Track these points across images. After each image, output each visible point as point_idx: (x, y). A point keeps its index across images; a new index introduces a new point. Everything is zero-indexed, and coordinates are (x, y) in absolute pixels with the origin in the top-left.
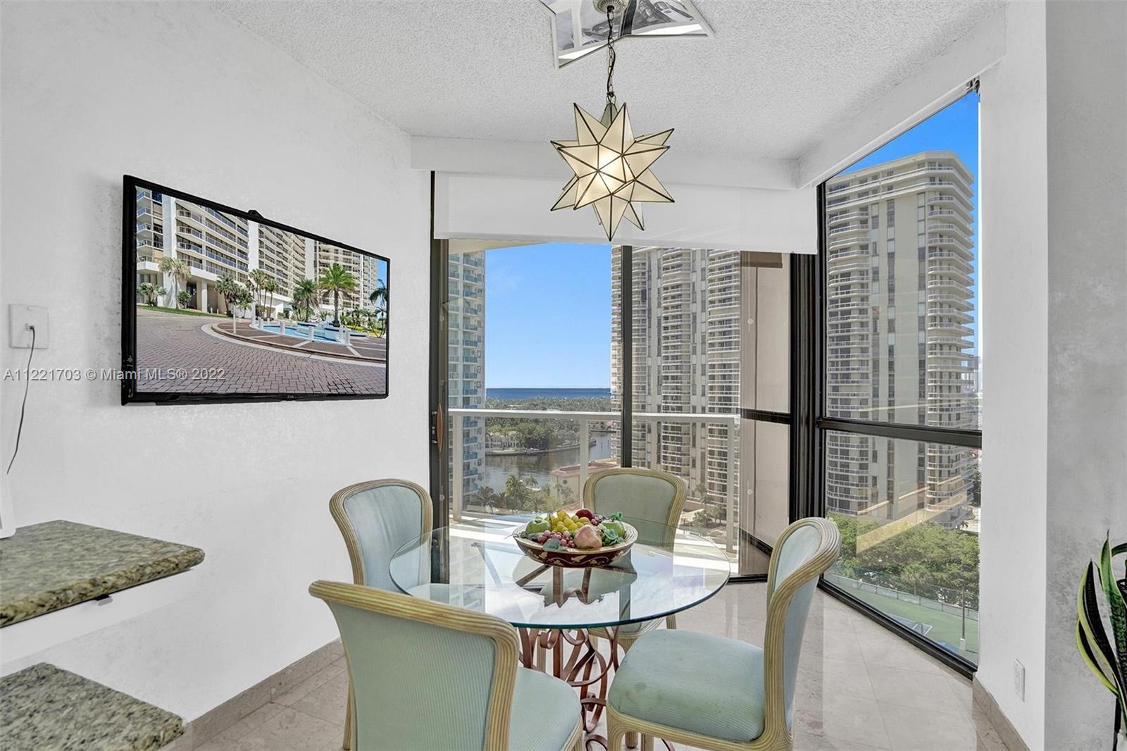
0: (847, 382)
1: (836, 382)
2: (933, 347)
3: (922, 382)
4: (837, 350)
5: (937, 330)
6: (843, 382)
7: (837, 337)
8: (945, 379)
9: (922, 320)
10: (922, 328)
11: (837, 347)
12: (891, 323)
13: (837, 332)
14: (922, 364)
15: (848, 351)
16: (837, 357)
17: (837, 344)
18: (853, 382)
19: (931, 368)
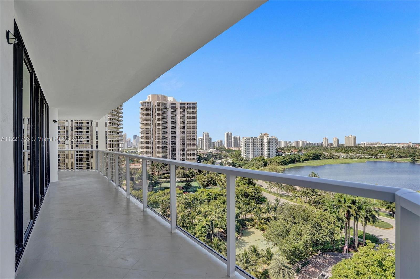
0: (81, 143)
1: (77, 143)
2: (110, 132)
3: (106, 143)
4: (78, 132)
5: (111, 127)
6: (80, 143)
7: (78, 127)
8: (114, 142)
9: (106, 123)
10: (106, 126)
11: (77, 131)
12: (97, 124)
13: (78, 125)
14: (106, 137)
15: (82, 132)
16: (77, 134)
17: (78, 130)
18: (84, 143)
19: (109, 139)
